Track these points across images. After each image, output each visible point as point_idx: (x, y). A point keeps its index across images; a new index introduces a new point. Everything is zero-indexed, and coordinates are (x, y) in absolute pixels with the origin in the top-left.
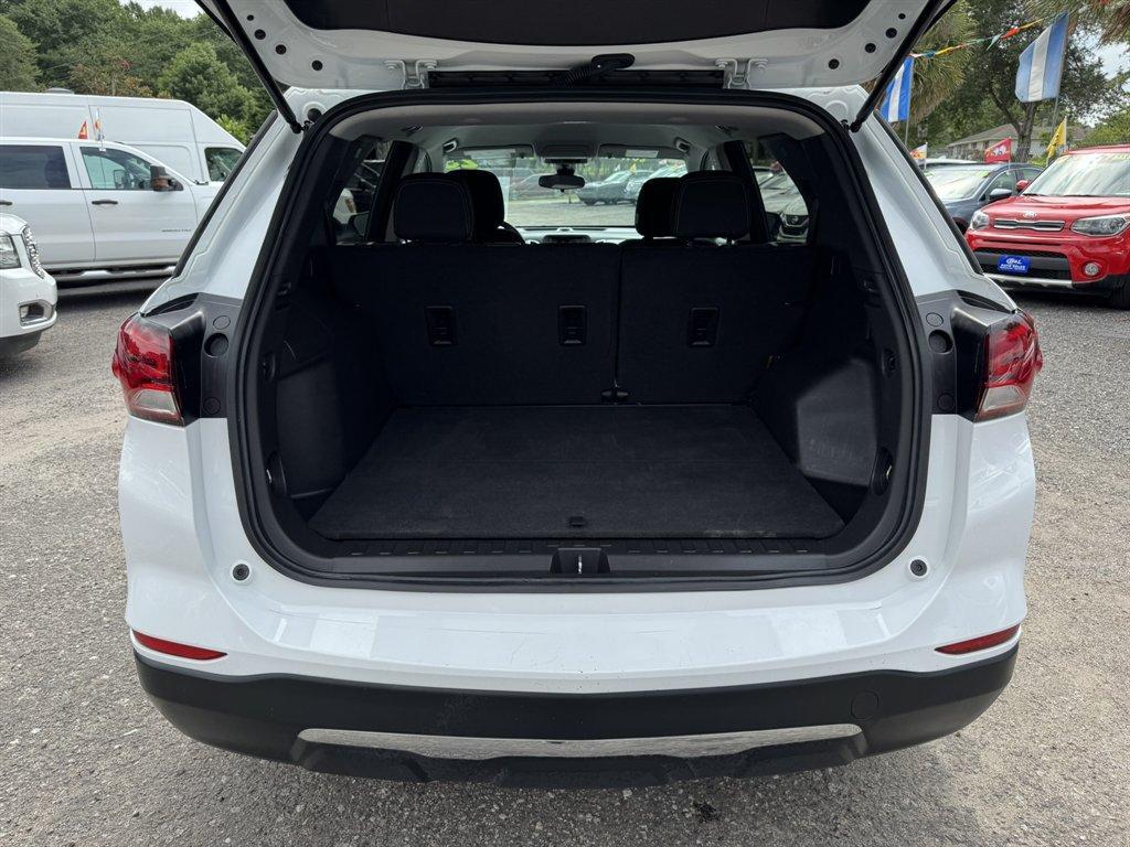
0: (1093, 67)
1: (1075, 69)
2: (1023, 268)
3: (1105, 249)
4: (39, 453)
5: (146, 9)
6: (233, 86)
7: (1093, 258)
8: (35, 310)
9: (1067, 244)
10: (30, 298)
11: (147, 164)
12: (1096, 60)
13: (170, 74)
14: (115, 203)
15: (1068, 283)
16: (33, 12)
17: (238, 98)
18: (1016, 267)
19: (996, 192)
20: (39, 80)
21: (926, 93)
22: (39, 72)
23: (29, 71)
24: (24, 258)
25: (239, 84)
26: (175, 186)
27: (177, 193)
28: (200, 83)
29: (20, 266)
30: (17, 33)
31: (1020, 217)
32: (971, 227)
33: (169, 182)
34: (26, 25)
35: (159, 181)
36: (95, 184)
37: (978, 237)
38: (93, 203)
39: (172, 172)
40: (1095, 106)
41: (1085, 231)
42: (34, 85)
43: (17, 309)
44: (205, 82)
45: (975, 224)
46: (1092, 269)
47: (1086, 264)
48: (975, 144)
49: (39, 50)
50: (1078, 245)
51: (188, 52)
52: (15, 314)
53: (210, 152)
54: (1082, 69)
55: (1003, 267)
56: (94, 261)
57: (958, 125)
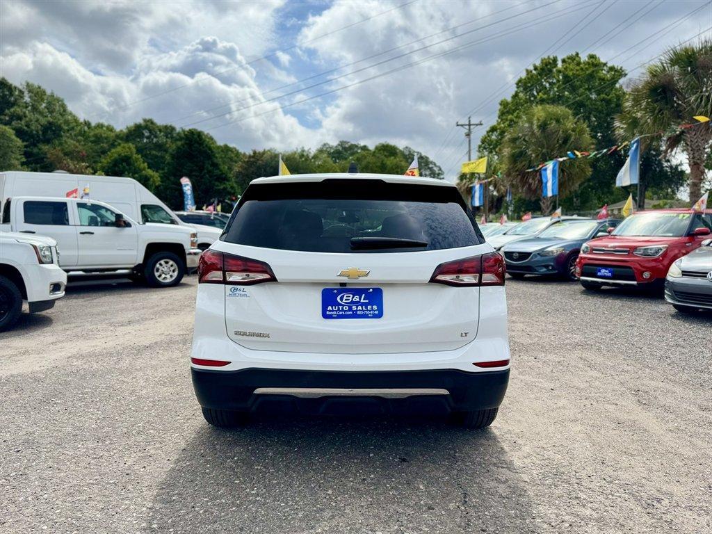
0: (677, 166)
1: (667, 167)
2: (610, 274)
3: (653, 264)
4: (70, 355)
5: (93, 124)
6: (144, 169)
7: (648, 269)
8: (56, 287)
9: (632, 261)
10: (55, 280)
11: (112, 212)
12: (678, 162)
13: (105, 161)
14: (93, 233)
15: (635, 283)
16: (26, 126)
17: (146, 176)
18: (606, 274)
19: (600, 234)
20: (23, 164)
21: (569, 180)
22: (24, 160)
23: (17, 158)
24: (55, 260)
25: (148, 168)
26: (128, 225)
27: (127, 229)
28: (124, 167)
29: (52, 263)
30: (14, 137)
31: (606, 247)
32: (581, 252)
33: (125, 222)
34: (20, 133)
35: (120, 222)
36: (83, 224)
37: (585, 258)
38: (81, 233)
39: (126, 217)
40: (681, 188)
41: (642, 255)
42: (20, 167)
43: (49, 285)
44: (127, 167)
45: (583, 251)
46: (647, 275)
47: (644, 272)
48: (612, 210)
49: (26, 147)
50: (637, 262)
51: (119, 149)
52: (48, 288)
53: (143, 207)
54: (671, 167)
55: (599, 274)
56: (76, 266)
57: (599, 199)
